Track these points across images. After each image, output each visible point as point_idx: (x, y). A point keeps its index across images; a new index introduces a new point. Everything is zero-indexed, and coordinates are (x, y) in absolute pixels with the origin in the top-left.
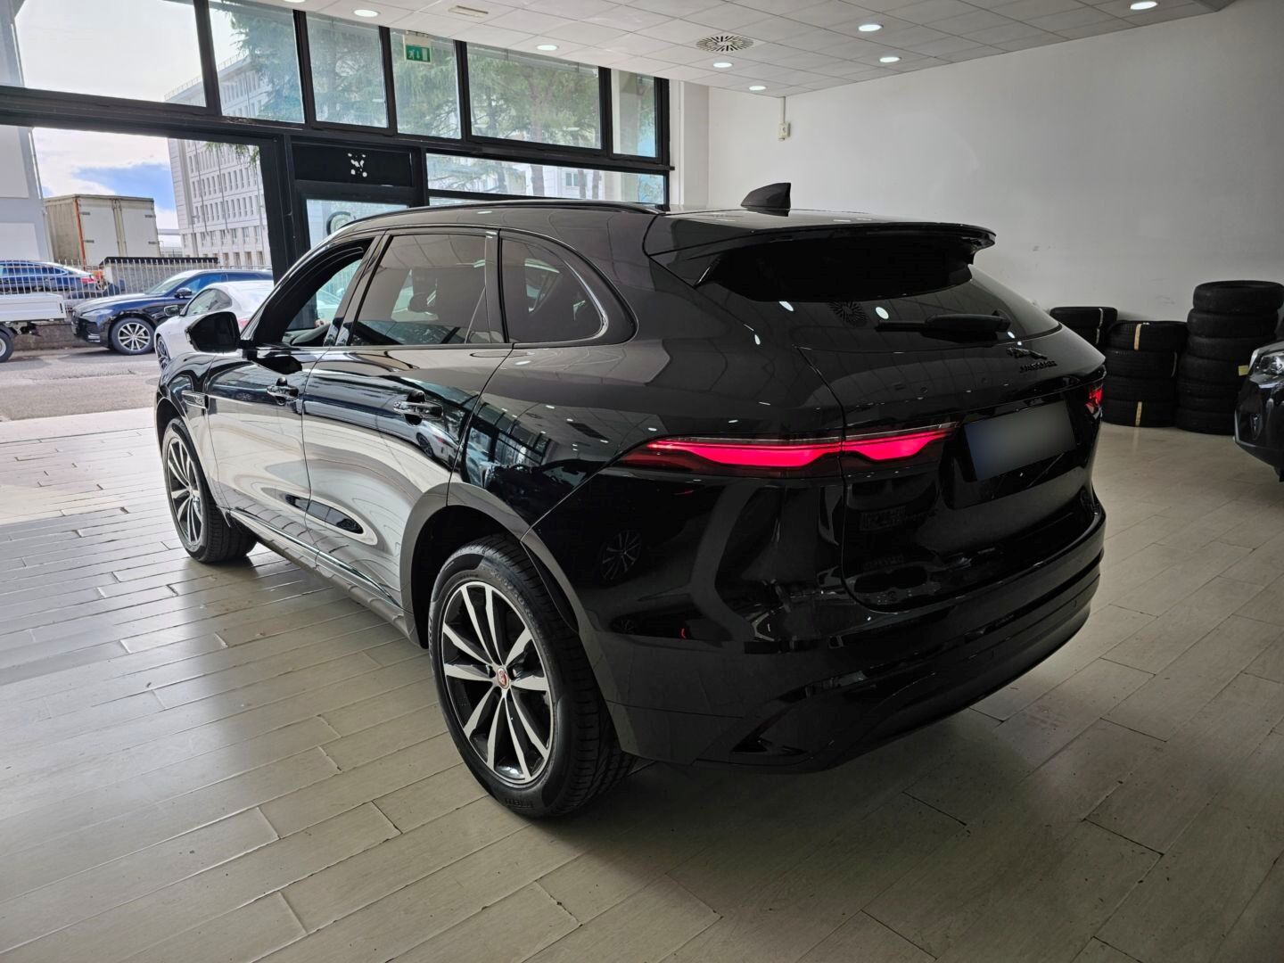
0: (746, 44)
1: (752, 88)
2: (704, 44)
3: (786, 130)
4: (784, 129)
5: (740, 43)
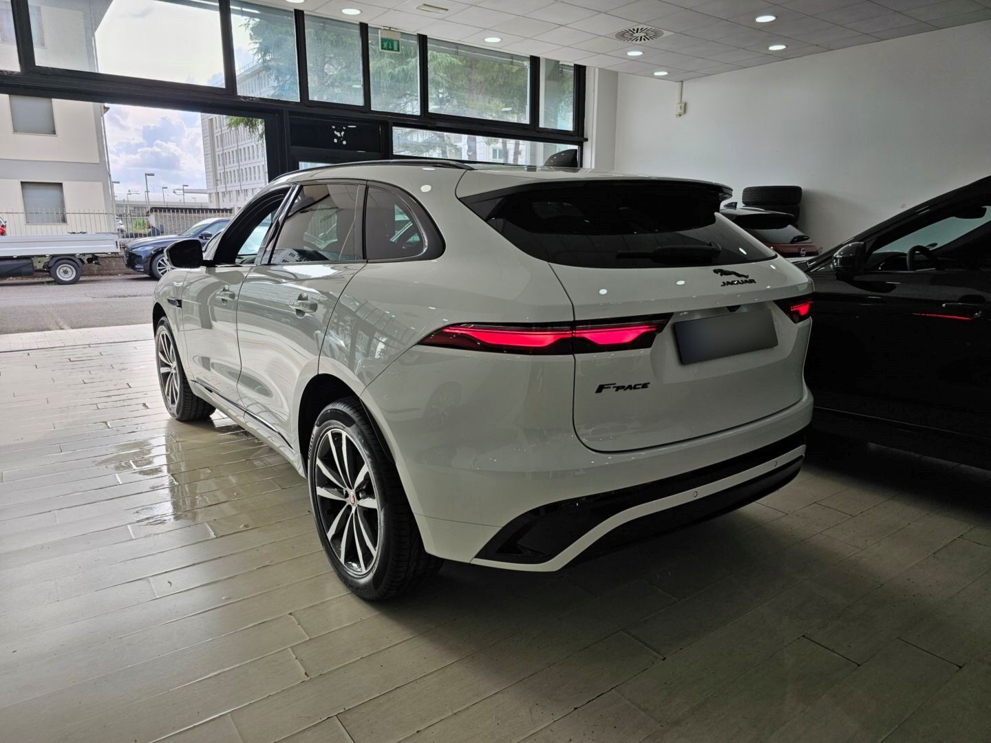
0: (657, 34)
1: (656, 74)
2: (622, 35)
3: (683, 108)
4: (680, 107)
5: (652, 34)
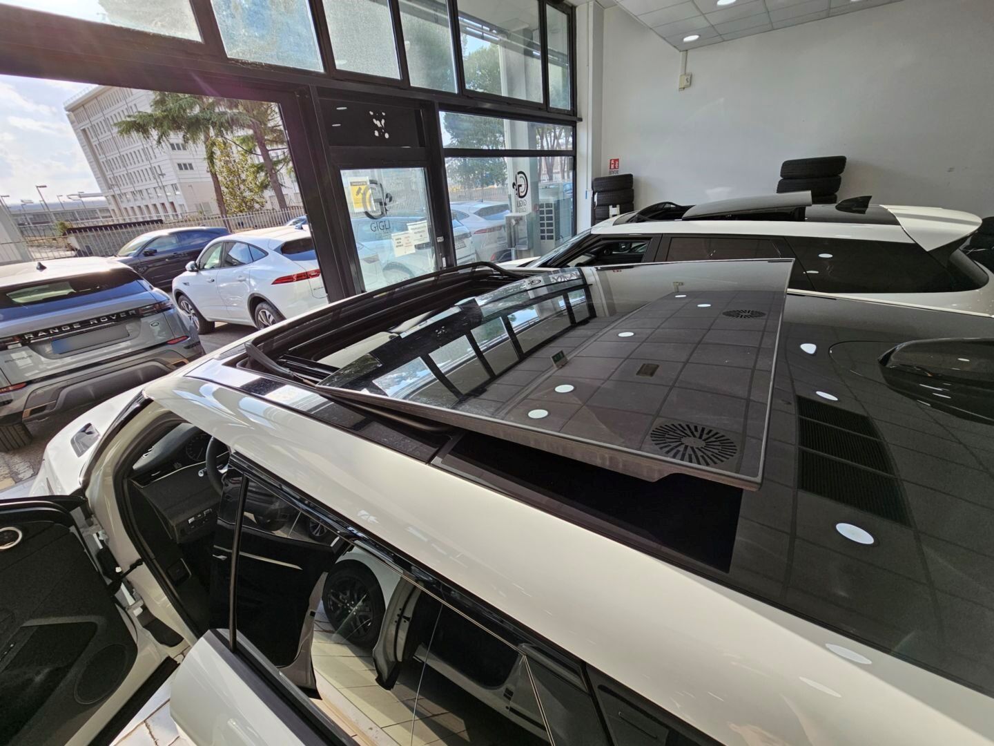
3: (689, 80)
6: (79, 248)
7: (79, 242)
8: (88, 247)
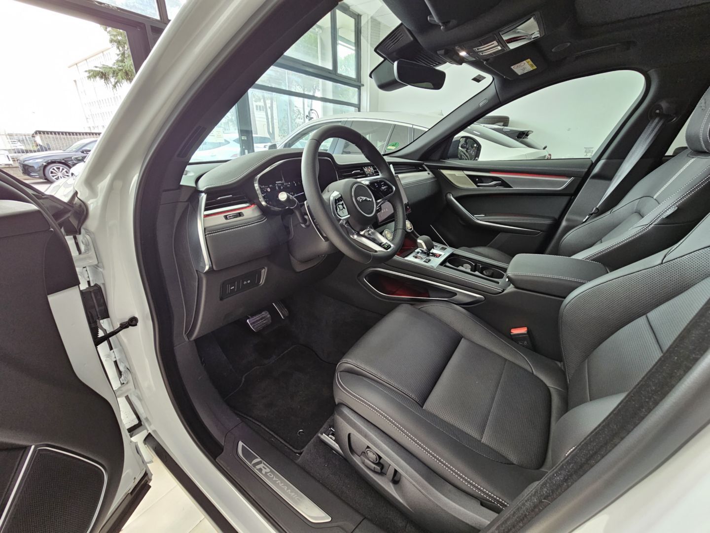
6: (41, 144)
7: (42, 140)
8: (48, 144)
